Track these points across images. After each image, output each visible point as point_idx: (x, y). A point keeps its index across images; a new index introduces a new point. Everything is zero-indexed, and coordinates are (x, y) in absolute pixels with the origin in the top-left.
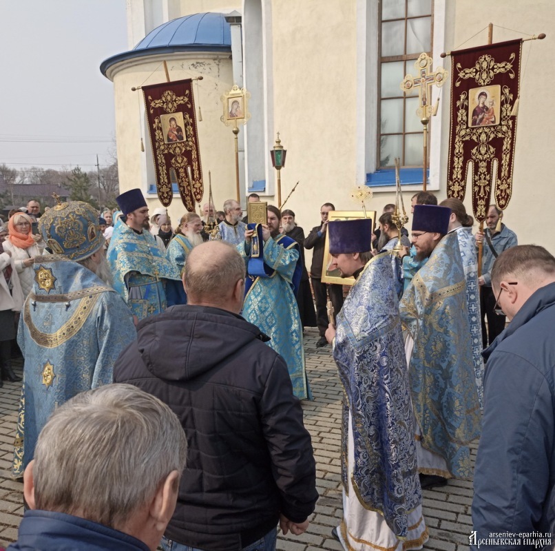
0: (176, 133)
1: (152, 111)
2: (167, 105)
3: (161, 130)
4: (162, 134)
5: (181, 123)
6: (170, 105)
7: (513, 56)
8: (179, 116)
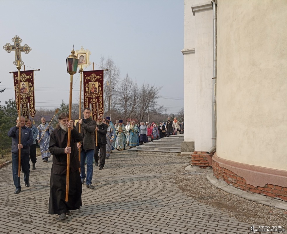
0: (94, 89)
1: (86, 81)
2: (92, 79)
3: (88, 88)
4: (89, 90)
5: (97, 86)
6: (93, 79)
7: (31, 74)
8: (96, 84)
